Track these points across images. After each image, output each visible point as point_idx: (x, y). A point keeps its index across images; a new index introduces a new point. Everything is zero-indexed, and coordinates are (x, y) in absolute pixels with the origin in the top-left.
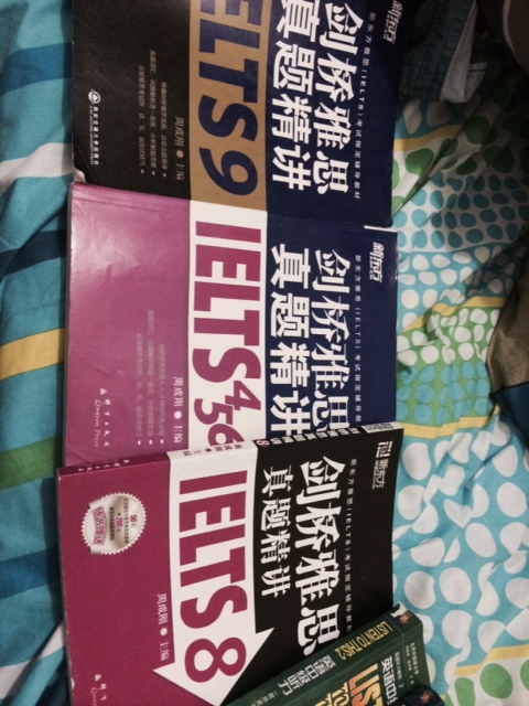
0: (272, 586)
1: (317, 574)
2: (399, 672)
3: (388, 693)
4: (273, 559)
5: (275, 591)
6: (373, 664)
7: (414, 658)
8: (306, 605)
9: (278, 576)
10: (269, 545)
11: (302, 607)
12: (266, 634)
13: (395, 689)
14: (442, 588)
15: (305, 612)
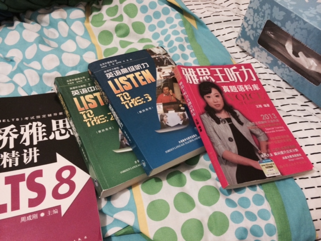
0: (33, 158)
1: (32, 134)
2: (82, 86)
3: (92, 91)
4: (17, 159)
5: (35, 155)
6: (73, 100)
7: (76, 79)
8: (48, 138)
9: (28, 155)
10: (8, 163)
11: (49, 139)
12: (58, 156)
13: (91, 88)
14: (51, 69)
15: (52, 137)
